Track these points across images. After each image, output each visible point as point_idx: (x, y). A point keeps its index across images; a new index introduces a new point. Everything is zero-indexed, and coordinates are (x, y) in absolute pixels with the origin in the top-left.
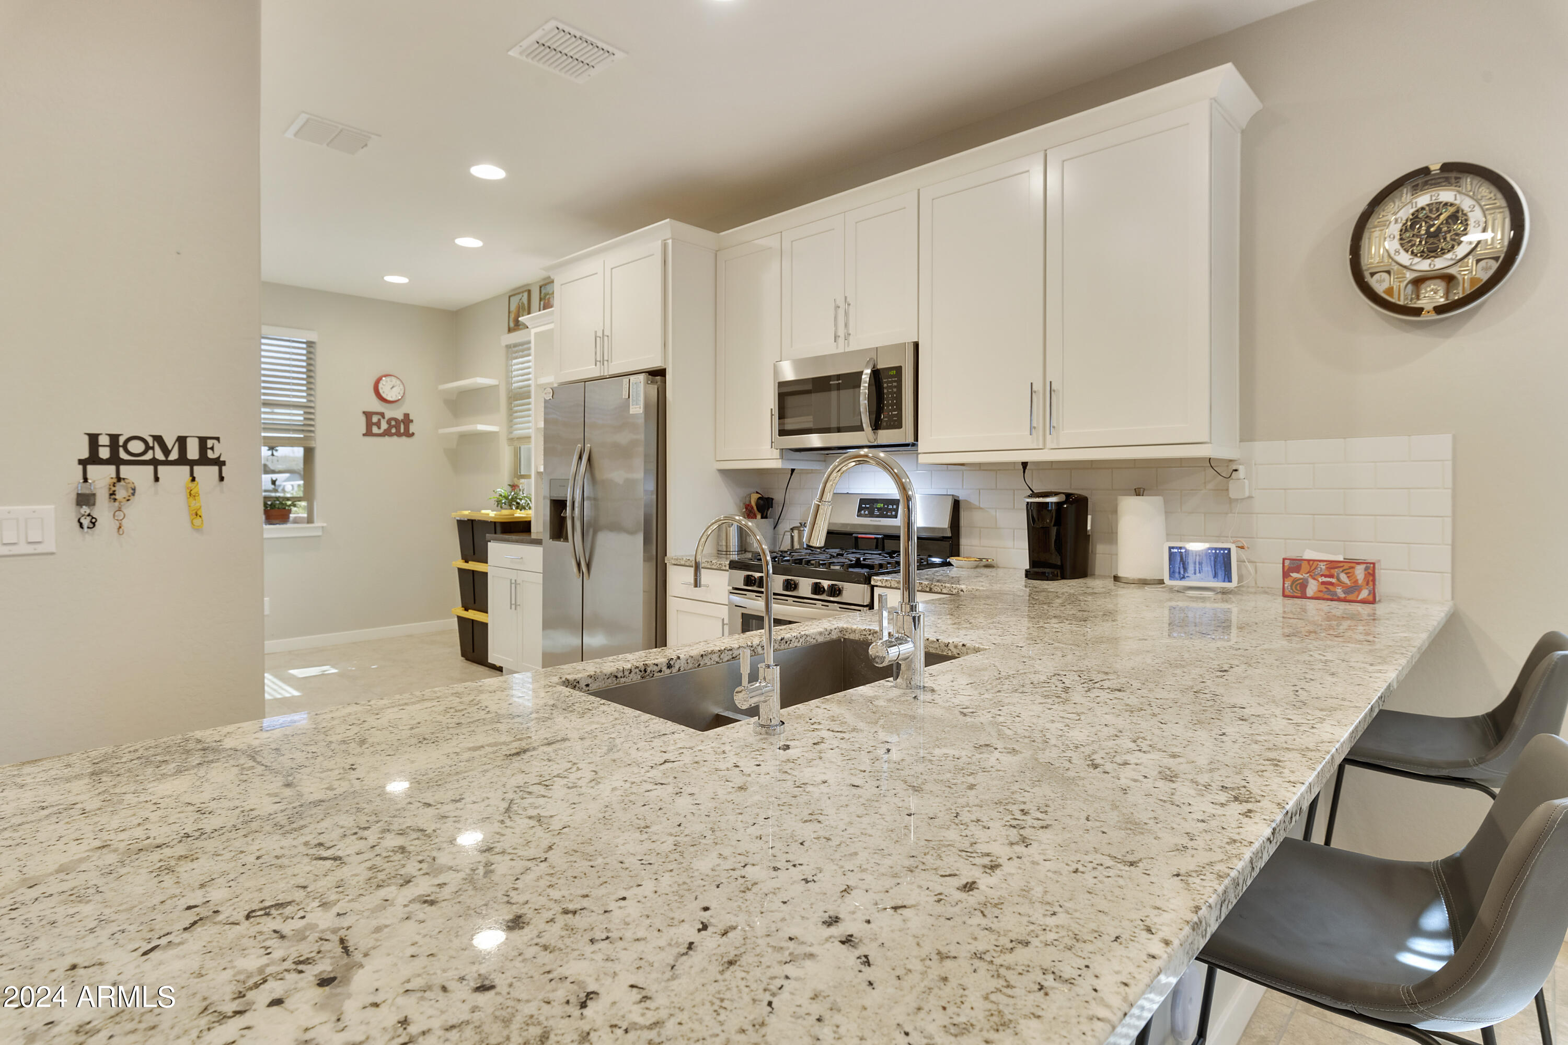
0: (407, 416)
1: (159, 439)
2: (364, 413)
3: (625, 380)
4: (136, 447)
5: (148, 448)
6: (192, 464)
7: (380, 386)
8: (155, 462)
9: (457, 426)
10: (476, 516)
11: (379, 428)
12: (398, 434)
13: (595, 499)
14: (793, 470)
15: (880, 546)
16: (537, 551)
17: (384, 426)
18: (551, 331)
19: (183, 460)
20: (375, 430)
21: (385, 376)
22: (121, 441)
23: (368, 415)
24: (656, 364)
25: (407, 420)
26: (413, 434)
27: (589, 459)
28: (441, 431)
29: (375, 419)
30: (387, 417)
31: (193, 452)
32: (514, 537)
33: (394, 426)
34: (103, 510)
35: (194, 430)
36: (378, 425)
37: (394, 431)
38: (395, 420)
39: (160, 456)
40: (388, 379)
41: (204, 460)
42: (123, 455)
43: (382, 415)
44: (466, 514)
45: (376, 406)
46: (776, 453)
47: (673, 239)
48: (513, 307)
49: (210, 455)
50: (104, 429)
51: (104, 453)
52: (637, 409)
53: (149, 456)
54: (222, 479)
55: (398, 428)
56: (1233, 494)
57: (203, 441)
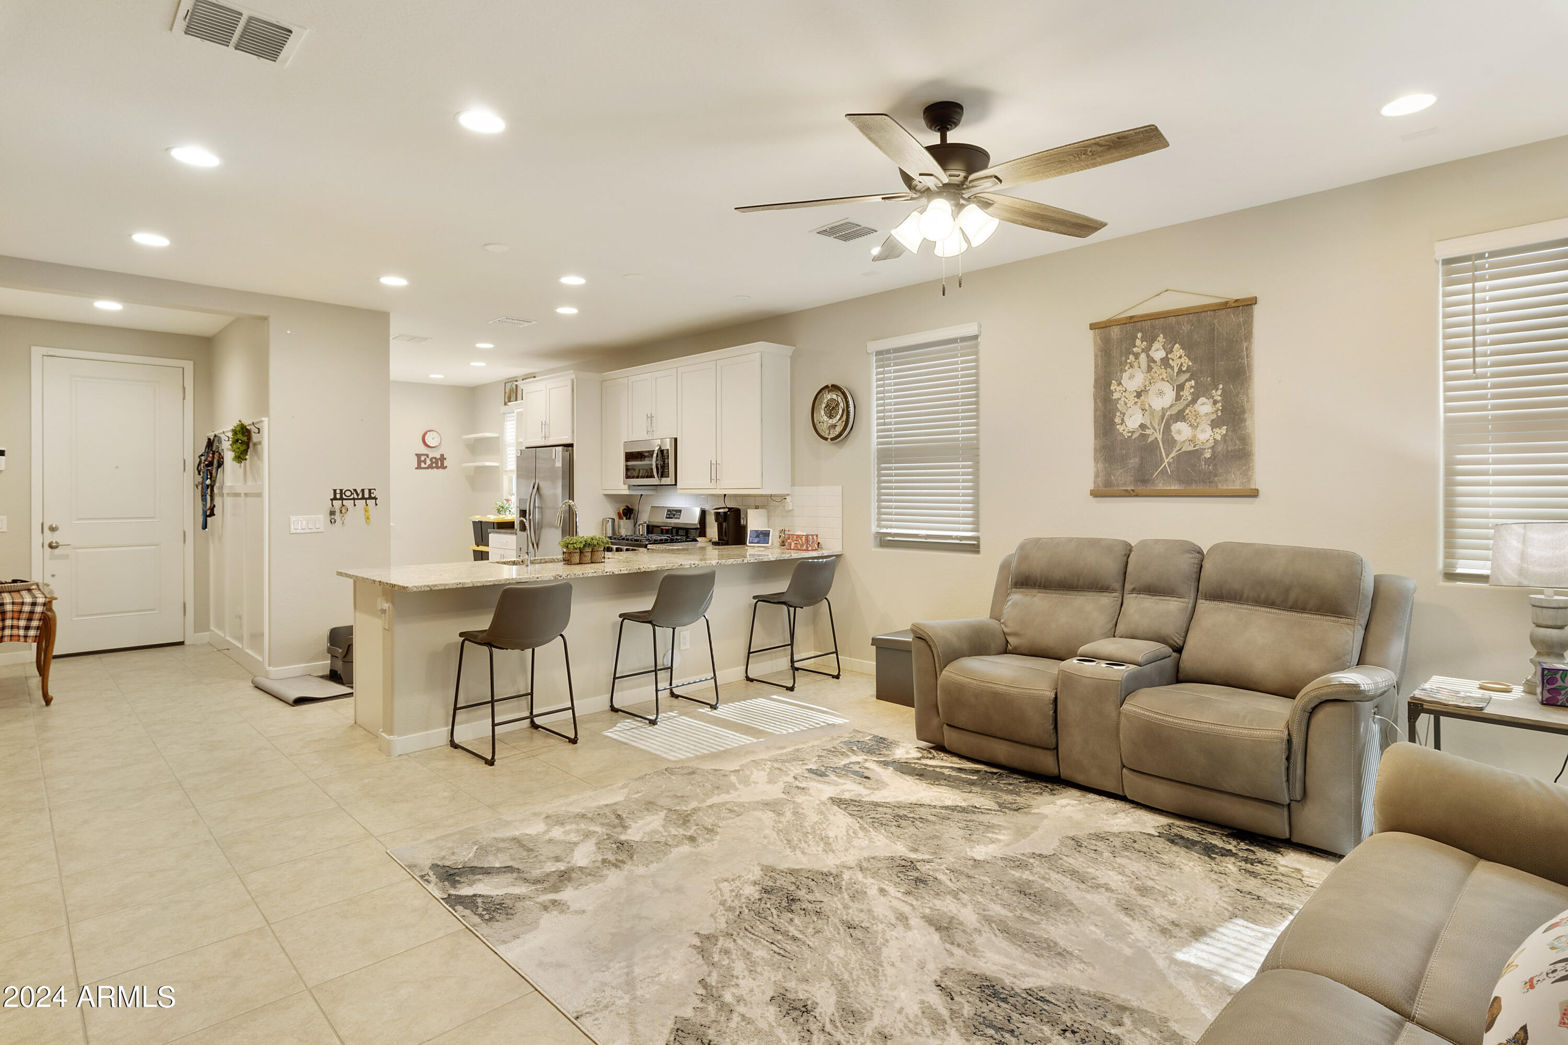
0: (442, 455)
1: (355, 490)
2: (416, 454)
3: (554, 449)
4: (348, 493)
5: (352, 494)
6: (366, 499)
7: (426, 437)
8: (354, 499)
9: (474, 462)
10: (484, 519)
11: (425, 464)
12: (437, 467)
13: (541, 508)
14: (642, 495)
15: (670, 532)
16: (514, 537)
17: (428, 462)
18: (522, 412)
19: (363, 498)
20: (423, 465)
21: (430, 431)
22: (344, 491)
23: (419, 456)
24: (569, 442)
25: (442, 458)
26: (446, 467)
27: (538, 488)
28: (464, 465)
29: (423, 458)
30: (430, 457)
31: (367, 495)
32: (503, 531)
33: (434, 462)
34: (337, 516)
35: (366, 487)
36: (425, 462)
37: (434, 465)
38: (435, 458)
39: (356, 497)
40: (431, 433)
41: (370, 498)
42: (344, 497)
43: (427, 456)
44: (477, 518)
45: (424, 450)
46: (626, 487)
47: (576, 378)
48: (507, 390)
49: (372, 496)
50: (338, 488)
51: (338, 496)
52: (559, 464)
53: (352, 497)
54: (376, 505)
55: (437, 463)
56: (786, 509)
57: (370, 490)
